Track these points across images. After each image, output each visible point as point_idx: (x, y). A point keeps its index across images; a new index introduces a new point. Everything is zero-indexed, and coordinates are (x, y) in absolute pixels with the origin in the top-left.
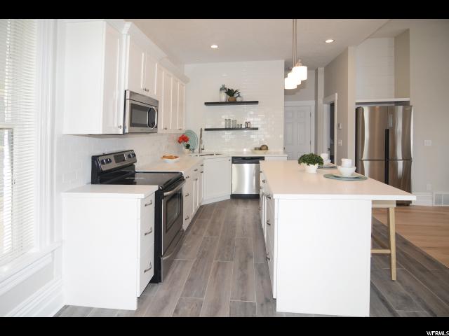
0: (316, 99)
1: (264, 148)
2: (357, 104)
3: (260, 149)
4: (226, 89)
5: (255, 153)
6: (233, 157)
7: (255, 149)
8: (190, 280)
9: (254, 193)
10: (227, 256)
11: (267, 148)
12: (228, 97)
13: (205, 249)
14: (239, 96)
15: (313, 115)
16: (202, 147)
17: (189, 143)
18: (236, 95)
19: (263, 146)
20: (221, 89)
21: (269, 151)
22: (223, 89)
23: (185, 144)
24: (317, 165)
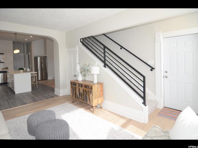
0: (24, 53)
1: (7, 68)
3: (5, 69)
9: (3, 82)
15: (23, 58)
19: (6, 68)
24: (22, 70)
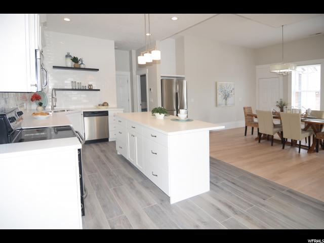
0: (131, 71)
1: (105, 104)
2: (162, 77)
3: (103, 105)
4: (71, 56)
5: (99, 109)
6: (84, 112)
7: (99, 105)
8: (104, 206)
10: (116, 183)
11: (108, 105)
12: (74, 63)
13: (96, 184)
14: (82, 63)
15: (129, 81)
16: (54, 105)
17: (40, 101)
18: (80, 63)
20: (67, 56)
21: (109, 107)
22: (68, 56)
23: (38, 102)
